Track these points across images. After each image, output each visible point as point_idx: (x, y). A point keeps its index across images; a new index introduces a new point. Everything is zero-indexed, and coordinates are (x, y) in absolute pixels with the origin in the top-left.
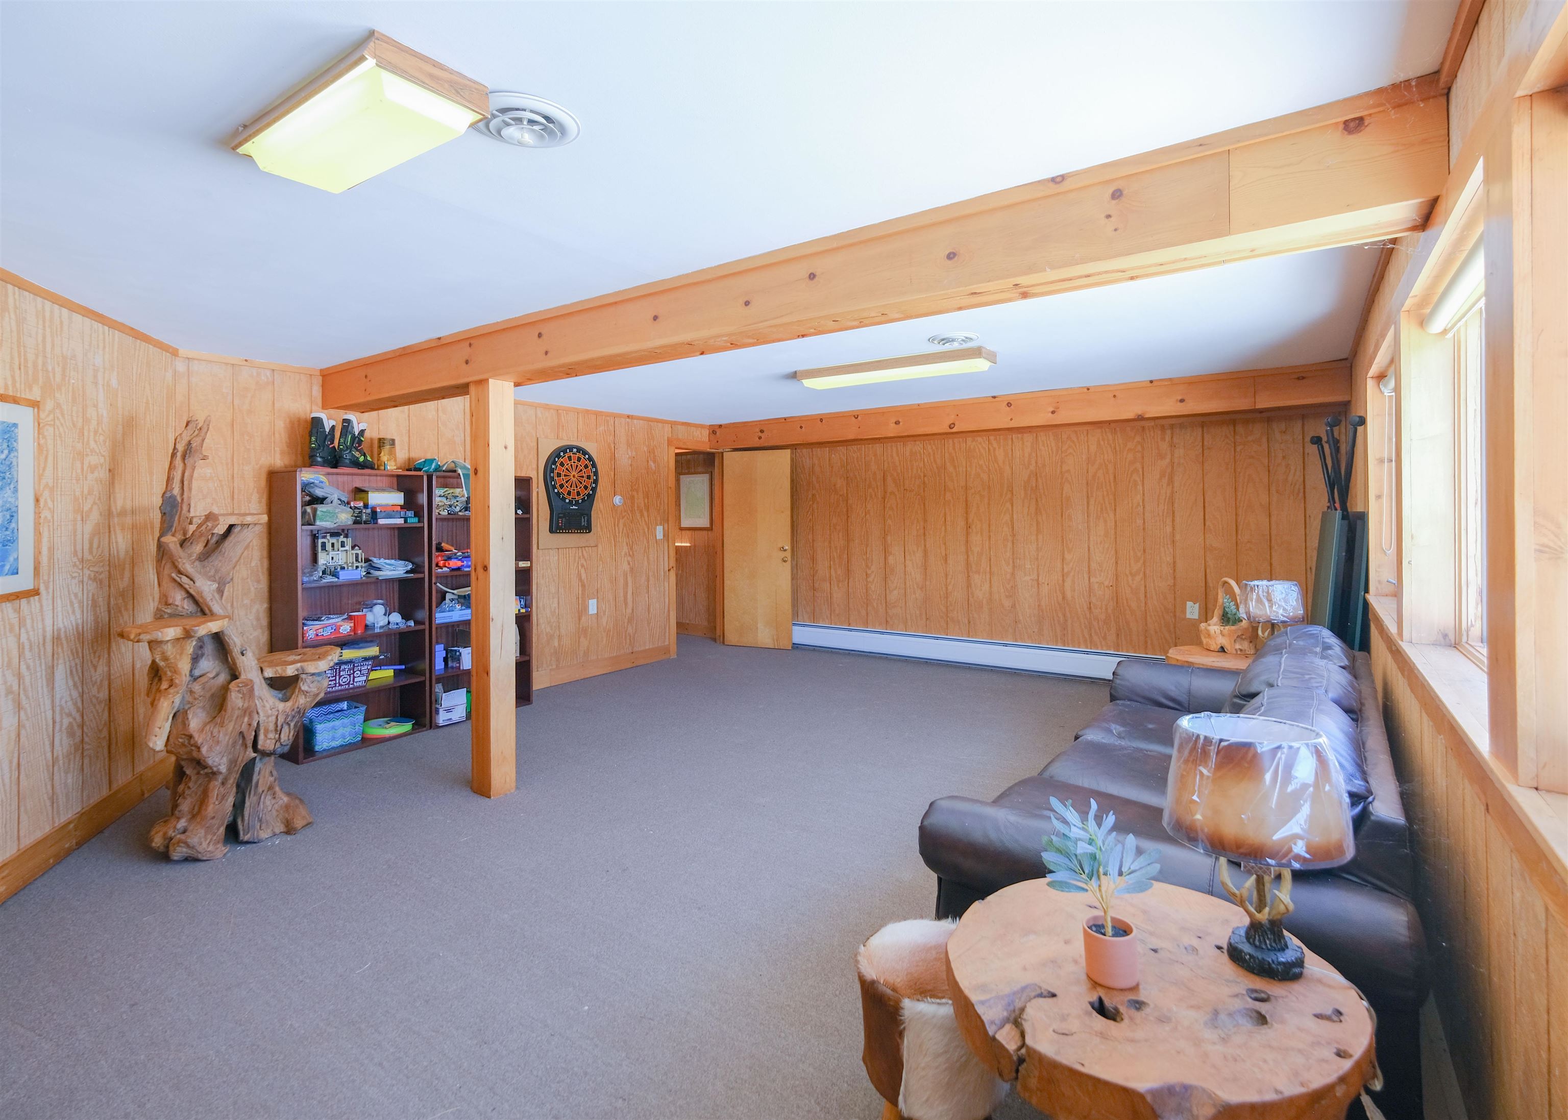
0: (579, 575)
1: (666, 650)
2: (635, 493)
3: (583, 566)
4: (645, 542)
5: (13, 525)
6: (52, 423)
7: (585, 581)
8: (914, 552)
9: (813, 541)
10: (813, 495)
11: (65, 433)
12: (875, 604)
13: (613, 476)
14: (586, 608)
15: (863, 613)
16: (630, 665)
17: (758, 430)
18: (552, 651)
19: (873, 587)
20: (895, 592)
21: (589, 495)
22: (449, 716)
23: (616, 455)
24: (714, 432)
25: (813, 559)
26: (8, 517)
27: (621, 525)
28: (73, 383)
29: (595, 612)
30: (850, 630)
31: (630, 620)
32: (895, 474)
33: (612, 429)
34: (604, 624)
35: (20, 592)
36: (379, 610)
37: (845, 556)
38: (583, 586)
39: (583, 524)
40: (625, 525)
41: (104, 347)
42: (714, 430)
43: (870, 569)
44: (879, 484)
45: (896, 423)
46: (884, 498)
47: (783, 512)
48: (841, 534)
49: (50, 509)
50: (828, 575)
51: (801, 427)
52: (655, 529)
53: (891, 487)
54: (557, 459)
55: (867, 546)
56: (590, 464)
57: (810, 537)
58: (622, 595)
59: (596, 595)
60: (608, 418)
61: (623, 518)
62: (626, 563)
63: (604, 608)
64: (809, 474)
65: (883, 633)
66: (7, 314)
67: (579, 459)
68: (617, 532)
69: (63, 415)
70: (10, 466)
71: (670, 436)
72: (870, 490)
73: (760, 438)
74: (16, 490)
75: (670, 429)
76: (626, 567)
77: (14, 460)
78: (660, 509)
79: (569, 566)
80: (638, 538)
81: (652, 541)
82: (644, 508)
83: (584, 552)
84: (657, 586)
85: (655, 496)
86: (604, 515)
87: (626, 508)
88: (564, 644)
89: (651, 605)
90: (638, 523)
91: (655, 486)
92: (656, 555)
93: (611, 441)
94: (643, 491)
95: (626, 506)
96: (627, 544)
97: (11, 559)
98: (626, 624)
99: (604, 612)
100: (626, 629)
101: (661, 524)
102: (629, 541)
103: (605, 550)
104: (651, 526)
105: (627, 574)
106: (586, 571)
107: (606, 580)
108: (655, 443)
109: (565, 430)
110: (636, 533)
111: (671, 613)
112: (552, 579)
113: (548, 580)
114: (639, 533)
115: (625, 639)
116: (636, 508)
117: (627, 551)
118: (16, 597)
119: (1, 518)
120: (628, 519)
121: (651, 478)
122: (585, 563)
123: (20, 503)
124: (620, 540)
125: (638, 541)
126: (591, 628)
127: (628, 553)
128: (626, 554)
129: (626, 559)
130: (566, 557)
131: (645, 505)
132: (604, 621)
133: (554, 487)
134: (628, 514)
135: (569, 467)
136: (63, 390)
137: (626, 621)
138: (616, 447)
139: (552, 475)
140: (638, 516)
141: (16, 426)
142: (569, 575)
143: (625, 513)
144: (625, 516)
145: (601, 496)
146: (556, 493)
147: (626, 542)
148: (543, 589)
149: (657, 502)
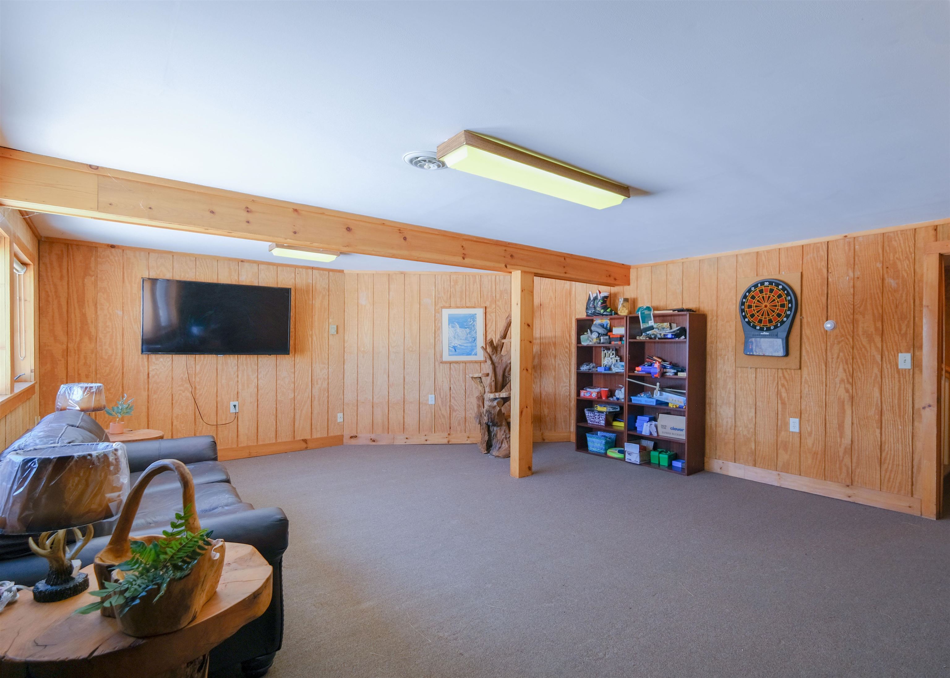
0: (779, 393)
2: (859, 316)
3: (783, 386)
4: (876, 370)
6: (495, 311)
7: (786, 399)
11: (501, 314)
13: (824, 301)
18: (749, 451)
21: (782, 322)
23: (830, 280)
26: (474, 339)
27: (836, 351)
29: (798, 431)
33: (824, 253)
34: (809, 444)
36: (623, 390)
38: (784, 404)
40: (842, 351)
52: (896, 357)
54: (747, 294)
56: (783, 294)
58: (836, 422)
59: (799, 415)
60: (819, 245)
61: (839, 343)
62: (842, 390)
63: (809, 429)
67: (772, 291)
69: (500, 309)
70: (474, 326)
71: (931, 240)
74: (476, 332)
76: (842, 394)
77: (475, 324)
78: (906, 333)
79: (768, 384)
80: (863, 365)
81: (890, 370)
82: (874, 332)
83: (786, 374)
84: (899, 423)
85: (896, 317)
86: (811, 341)
87: (843, 333)
88: (762, 449)
89: (885, 442)
90: (863, 349)
91: (897, 307)
92: (897, 388)
93: (823, 266)
94: (873, 314)
95: (844, 331)
96: (845, 370)
97: (475, 351)
98: (841, 454)
99: (810, 434)
100: (841, 458)
101: (907, 351)
102: (848, 368)
103: (812, 375)
104: (886, 353)
105: (843, 402)
106: (786, 390)
107: (812, 404)
108: (897, 256)
109: (765, 267)
110: (860, 359)
111: (925, 462)
112: (750, 393)
113: (745, 392)
114: (865, 359)
115: (840, 469)
116: (860, 333)
117: (845, 378)
118: (476, 362)
119: (471, 340)
120: (847, 344)
121: (889, 298)
122: (786, 383)
123: (477, 336)
124: (834, 366)
125: (863, 368)
126: (792, 444)
127: (846, 381)
128: (842, 381)
129: (843, 386)
130: (765, 376)
131: (876, 329)
132: (809, 442)
133: (745, 317)
134: (847, 339)
135: (760, 299)
136: (500, 301)
137: (841, 450)
138: (830, 271)
139: (743, 307)
140: (865, 341)
141: (476, 314)
142: (767, 392)
143: (843, 338)
144: (842, 341)
145: (808, 322)
146: (746, 322)
147: (843, 368)
148: (741, 399)
149: (900, 326)
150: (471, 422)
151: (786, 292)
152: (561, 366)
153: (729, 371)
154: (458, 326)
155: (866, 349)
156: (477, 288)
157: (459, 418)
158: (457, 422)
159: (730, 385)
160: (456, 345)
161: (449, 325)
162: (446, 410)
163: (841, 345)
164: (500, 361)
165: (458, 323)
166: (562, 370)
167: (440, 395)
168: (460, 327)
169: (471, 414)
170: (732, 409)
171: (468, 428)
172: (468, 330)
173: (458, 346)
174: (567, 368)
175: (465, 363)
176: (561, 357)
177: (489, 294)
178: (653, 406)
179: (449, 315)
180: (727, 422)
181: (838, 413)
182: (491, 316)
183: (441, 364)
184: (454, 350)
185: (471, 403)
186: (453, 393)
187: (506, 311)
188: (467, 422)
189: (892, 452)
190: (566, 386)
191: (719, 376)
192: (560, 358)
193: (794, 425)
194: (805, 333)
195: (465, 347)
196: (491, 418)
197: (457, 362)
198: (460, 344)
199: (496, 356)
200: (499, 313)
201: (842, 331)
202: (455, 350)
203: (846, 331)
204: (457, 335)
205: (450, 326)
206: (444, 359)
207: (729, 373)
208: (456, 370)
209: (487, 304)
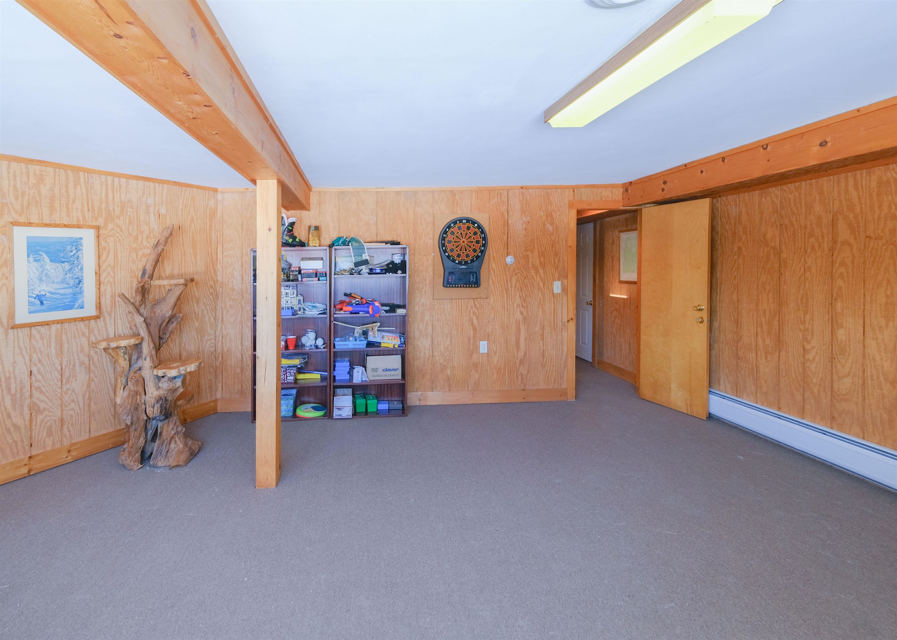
0: (471, 320)
1: (564, 393)
2: (529, 253)
3: (474, 313)
4: (540, 295)
5: (81, 285)
6: (113, 235)
7: (477, 325)
8: (880, 327)
9: (738, 301)
10: (739, 248)
11: (123, 239)
12: (816, 391)
13: (506, 239)
14: (477, 348)
15: (799, 398)
16: (519, 400)
17: (661, 182)
18: (445, 378)
19: (813, 367)
20: (847, 381)
21: (478, 257)
22: (340, 412)
23: (510, 222)
24: (626, 190)
25: (737, 322)
26: (77, 282)
27: (514, 281)
28: (129, 215)
29: (486, 352)
30: (779, 417)
31: (522, 362)
32: (851, 216)
33: (505, 200)
34: (495, 362)
35: (85, 317)
36: (312, 335)
37: (776, 323)
38: (475, 329)
39: (472, 280)
40: (518, 281)
41: (155, 194)
42: (627, 187)
43: (809, 342)
44: (825, 231)
45: (821, 145)
46: (832, 250)
47: (699, 268)
48: (771, 295)
49: (112, 276)
50: (754, 344)
51: (702, 172)
52: (552, 284)
53: (844, 233)
54: (447, 230)
55: (806, 313)
56: (478, 231)
57: (735, 296)
58: (514, 339)
59: (487, 337)
60: (502, 192)
61: (516, 274)
62: (518, 313)
63: (495, 349)
64: (735, 224)
65: (824, 433)
66: (79, 186)
67: (468, 228)
68: (510, 286)
69: (121, 231)
70: (78, 258)
71: (572, 199)
72: (812, 240)
73: (663, 190)
74: (82, 269)
75: (572, 193)
76: (518, 316)
77: (81, 255)
78: (558, 266)
79: (462, 313)
80: (532, 292)
81: (548, 294)
82: (539, 265)
83: (476, 303)
84: (554, 334)
85: (552, 254)
86: (496, 273)
87: (519, 266)
88: (456, 374)
89: (546, 351)
90: (532, 279)
91: (553, 246)
92: (553, 307)
93: (505, 210)
94: (539, 252)
95: (520, 264)
96: (520, 297)
97: (80, 301)
98: (518, 365)
99: (495, 353)
100: (518, 368)
101: (559, 280)
102: (522, 295)
103: (497, 302)
104: (546, 281)
105: (519, 322)
106: (477, 317)
107: (497, 326)
108: (553, 208)
109: (459, 206)
110: (530, 287)
111: (569, 360)
112: (446, 323)
113: (442, 323)
114: (534, 287)
115: (517, 377)
116: (530, 266)
117: (520, 303)
118: (82, 319)
119: (72, 283)
120: (521, 275)
121: (548, 239)
122: (476, 311)
123: (84, 275)
124: (513, 294)
125: (532, 295)
126: (482, 365)
127: (521, 305)
128: (518, 305)
129: (518, 309)
130: (459, 306)
131: (540, 263)
132: (495, 360)
133: (445, 251)
134: (522, 270)
135: (459, 235)
136: (122, 218)
137: (518, 362)
138: (509, 215)
139: (443, 242)
140: (533, 272)
141: (81, 238)
142: (461, 320)
143: (519, 270)
144: (518, 273)
145: (494, 257)
146: (446, 256)
147: (519, 295)
148: (437, 330)
149: (554, 260)
150: (72, 424)
151: (480, 230)
152: (205, 312)
153: (426, 304)
154: (47, 259)
155: (534, 279)
156: (82, 194)
157: (49, 424)
158: (45, 431)
159: (427, 317)
160: (43, 293)
161: (28, 257)
162: (22, 414)
163: (517, 276)
164: (153, 315)
165: (47, 253)
166: (207, 318)
167: (9, 390)
168: (51, 261)
169: (73, 409)
170: (429, 339)
171: (68, 436)
172: (67, 266)
173: (48, 294)
174: (212, 315)
175: (61, 322)
176: (205, 300)
177: (103, 206)
178: (364, 349)
179: (27, 237)
180: (425, 354)
181: (516, 331)
182: (106, 242)
183: (11, 331)
184: (38, 302)
185: (73, 391)
186: (37, 381)
187: (130, 235)
188: (65, 427)
189: (550, 357)
190: (211, 339)
191: (417, 309)
192: (204, 302)
193: (483, 347)
194: (492, 266)
195: (61, 295)
196: (166, 408)
197: (47, 324)
198: (51, 290)
199: (145, 308)
200: (120, 237)
201: (518, 264)
202: (42, 303)
203: (521, 265)
204: (46, 275)
205: (31, 259)
206: (19, 321)
207: (426, 306)
208: (42, 338)
209: (101, 222)
